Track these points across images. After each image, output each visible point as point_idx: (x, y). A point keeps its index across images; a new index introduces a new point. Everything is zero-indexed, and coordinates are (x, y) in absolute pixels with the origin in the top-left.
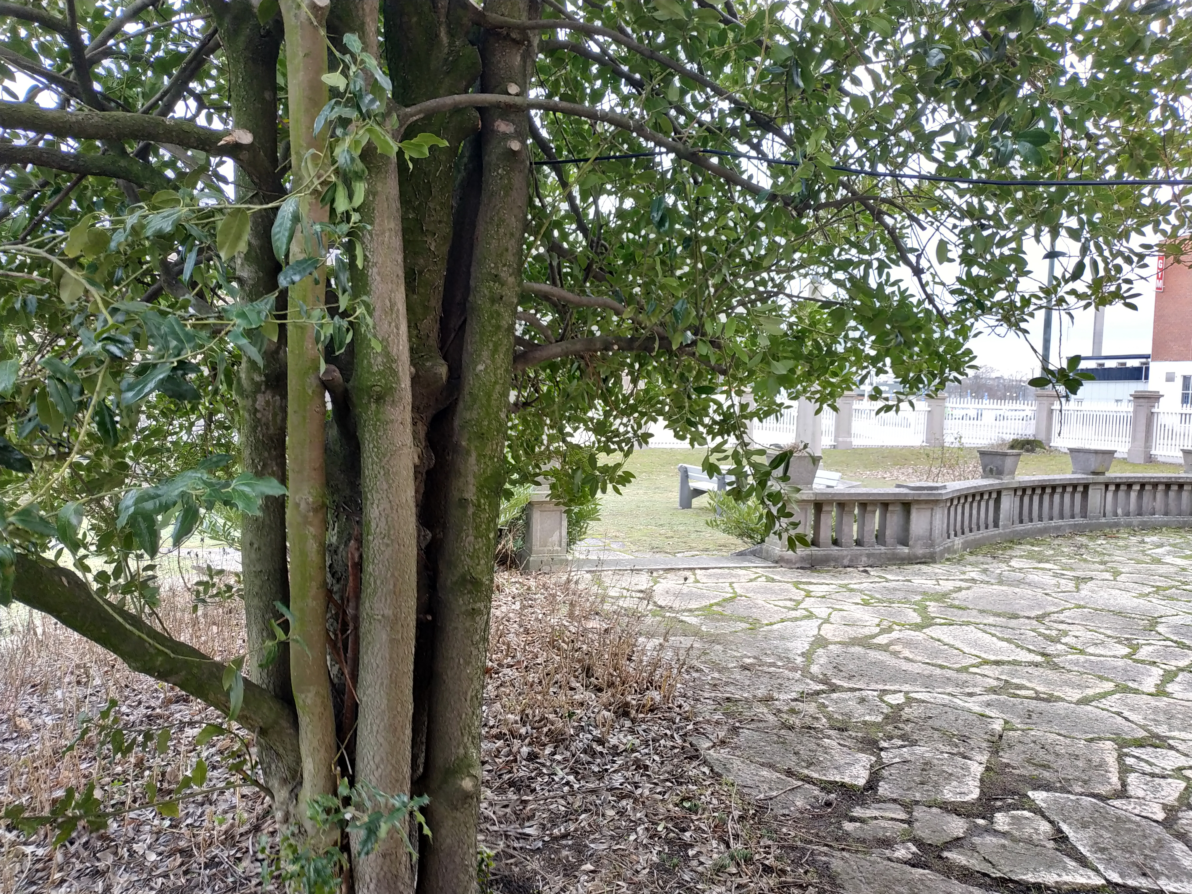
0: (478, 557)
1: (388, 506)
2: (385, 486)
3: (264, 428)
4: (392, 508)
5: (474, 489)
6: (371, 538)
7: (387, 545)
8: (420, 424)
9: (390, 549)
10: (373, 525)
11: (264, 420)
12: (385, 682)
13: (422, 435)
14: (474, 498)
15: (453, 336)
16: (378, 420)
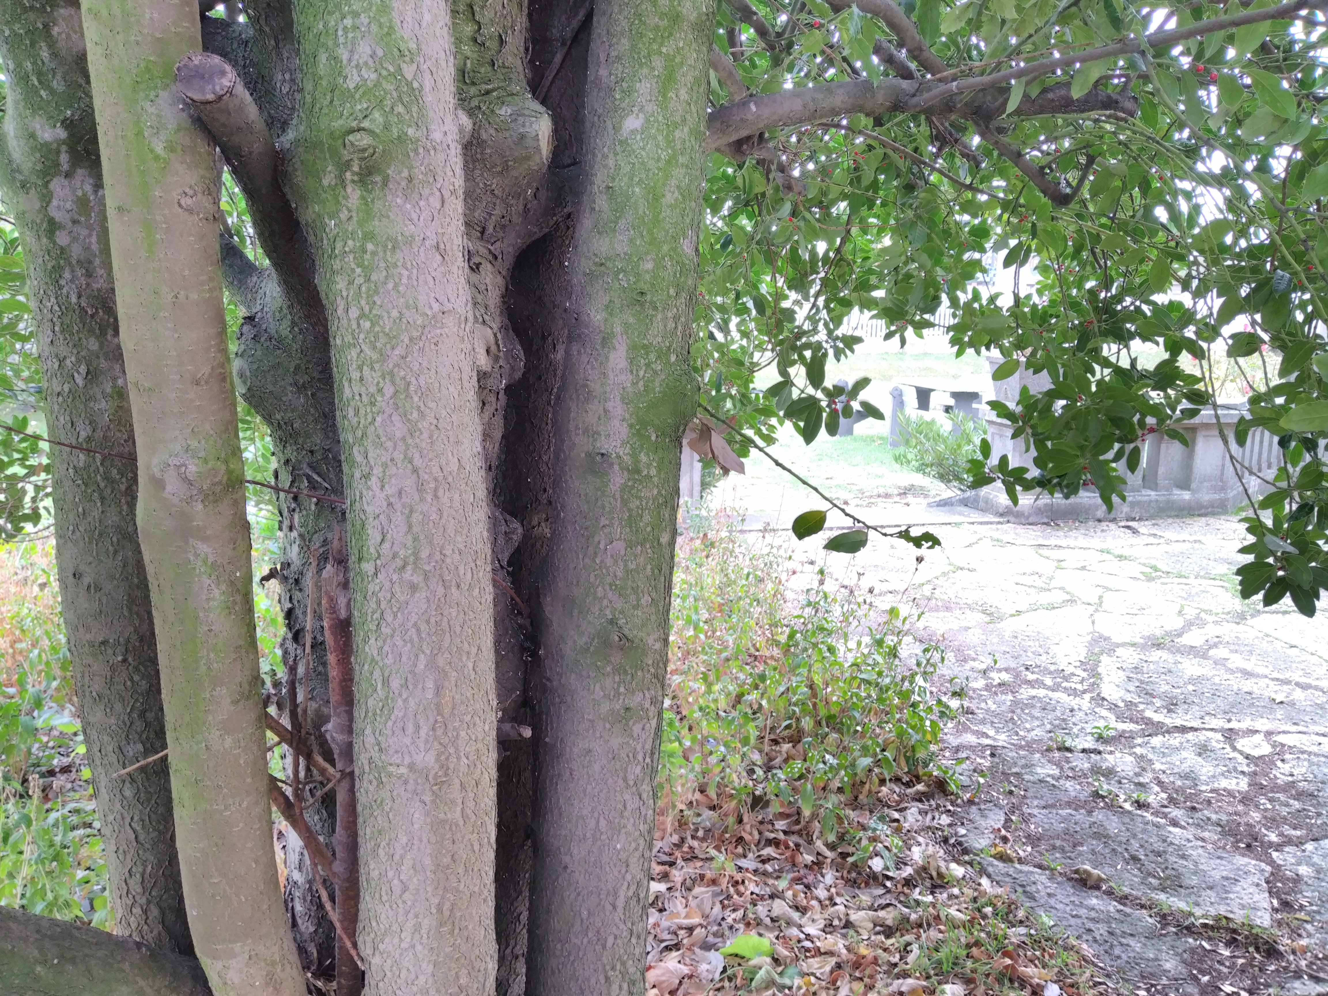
0: (635, 590)
1: (409, 483)
2: (399, 428)
3: (79, 272)
4: (420, 487)
5: (624, 430)
6: (368, 567)
7: (414, 588)
8: (487, 268)
9: (421, 595)
10: (374, 535)
11: (76, 252)
12: (426, 923)
13: (494, 298)
14: (624, 452)
15: (558, 58)
16: (369, 236)
